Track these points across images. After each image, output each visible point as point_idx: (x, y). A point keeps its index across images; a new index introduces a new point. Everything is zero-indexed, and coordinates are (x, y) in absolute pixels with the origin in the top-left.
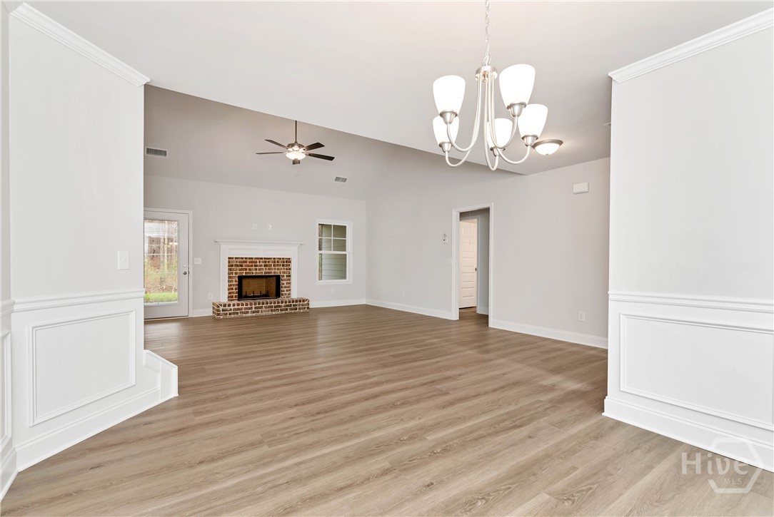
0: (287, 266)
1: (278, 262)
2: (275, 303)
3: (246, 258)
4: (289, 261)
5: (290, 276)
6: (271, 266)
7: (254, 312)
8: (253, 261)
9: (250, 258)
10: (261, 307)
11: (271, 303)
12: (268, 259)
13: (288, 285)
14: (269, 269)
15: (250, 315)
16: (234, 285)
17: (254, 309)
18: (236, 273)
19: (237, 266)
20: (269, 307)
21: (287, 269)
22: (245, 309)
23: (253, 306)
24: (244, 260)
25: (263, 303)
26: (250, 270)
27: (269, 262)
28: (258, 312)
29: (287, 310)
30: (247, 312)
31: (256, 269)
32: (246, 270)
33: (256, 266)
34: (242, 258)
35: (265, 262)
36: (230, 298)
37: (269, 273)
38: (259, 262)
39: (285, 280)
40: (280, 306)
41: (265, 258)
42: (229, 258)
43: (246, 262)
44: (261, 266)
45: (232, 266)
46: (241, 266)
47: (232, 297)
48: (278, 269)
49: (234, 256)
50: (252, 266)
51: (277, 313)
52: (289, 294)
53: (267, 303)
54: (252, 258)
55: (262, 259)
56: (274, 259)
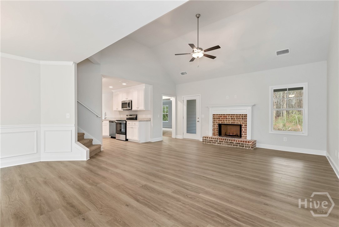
0: (245, 119)
1: (239, 117)
2: (230, 140)
3: (221, 115)
4: (246, 116)
5: (246, 125)
6: (235, 119)
7: (218, 143)
8: (225, 116)
9: (223, 115)
10: (222, 142)
11: (228, 140)
12: (233, 115)
13: (245, 131)
14: (234, 121)
15: (216, 144)
16: (216, 128)
17: (218, 142)
18: (217, 122)
19: (217, 118)
20: (227, 142)
21: (245, 121)
22: (214, 141)
23: (218, 140)
24: (221, 116)
25: (223, 140)
26: (223, 121)
27: (233, 117)
28: (221, 144)
29: (237, 146)
30: (215, 143)
31: (226, 121)
32: (221, 121)
33: (226, 119)
34: (220, 115)
35: (232, 117)
36: (214, 134)
37: (234, 123)
38: (228, 117)
39: (243, 128)
40: (233, 143)
41: (231, 115)
42: (213, 115)
43: (221, 117)
44: (229, 119)
45: (215, 118)
46: (219, 119)
47: (215, 134)
48: (239, 121)
49: (216, 114)
50: (224, 119)
51: (231, 146)
52: (246, 137)
53: (225, 140)
54: (224, 115)
55: (230, 115)
56: (237, 115)
